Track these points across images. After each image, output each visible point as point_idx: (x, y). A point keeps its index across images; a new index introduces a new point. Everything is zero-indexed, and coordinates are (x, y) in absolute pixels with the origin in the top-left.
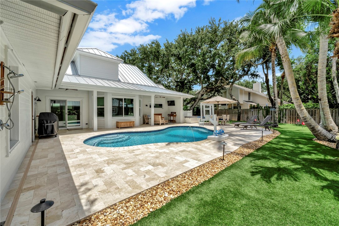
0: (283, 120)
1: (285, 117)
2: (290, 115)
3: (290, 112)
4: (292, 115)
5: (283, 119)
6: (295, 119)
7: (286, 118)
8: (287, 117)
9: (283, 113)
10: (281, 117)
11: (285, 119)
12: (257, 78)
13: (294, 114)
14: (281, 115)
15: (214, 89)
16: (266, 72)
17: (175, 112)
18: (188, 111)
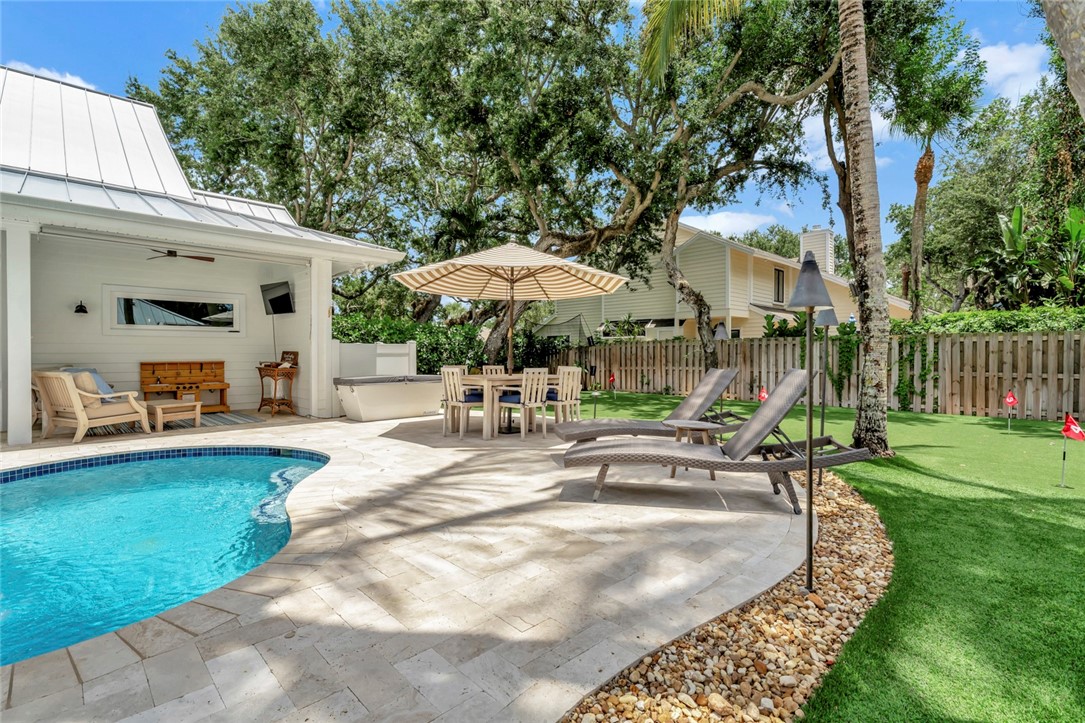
0: (923, 395)
1: (936, 380)
2: (962, 370)
3: (962, 351)
4: (968, 368)
5: (923, 390)
6: (987, 389)
7: (940, 384)
8: (945, 378)
9: (924, 356)
10: (912, 377)
11: (935, 387)
12: (796, 182)
13: (981, 362)
14: (912, 368)
15: (592, 239)
16: (841, 157)
17: (296, 354)
18: (380, 347)
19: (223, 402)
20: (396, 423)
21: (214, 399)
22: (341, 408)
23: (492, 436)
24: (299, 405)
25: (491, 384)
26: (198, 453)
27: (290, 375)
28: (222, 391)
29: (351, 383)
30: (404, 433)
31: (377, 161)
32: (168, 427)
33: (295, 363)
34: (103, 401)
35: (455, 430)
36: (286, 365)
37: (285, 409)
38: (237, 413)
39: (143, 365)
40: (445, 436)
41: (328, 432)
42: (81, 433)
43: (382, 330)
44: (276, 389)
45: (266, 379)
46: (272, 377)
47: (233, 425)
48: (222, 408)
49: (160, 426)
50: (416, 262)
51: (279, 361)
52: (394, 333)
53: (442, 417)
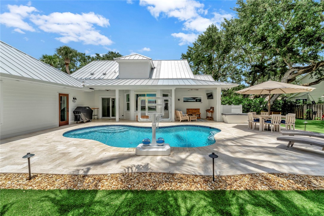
17: (213, 108)
18: (233, 106)
19: (199, 117)
20: (236, 124)
21: (198, 116)
22: (223, 120)
23: (262, 131)
24: (214, 118)
25: (262, 118)
26: (197, 126)
27: (212, 112)
28: (199, 115)
29: (225, 115)
30: (238, 127)
31: (232, 56)
32: (192, 121)
33: (213, 109)
34: (183, 116)
35: (252, 128)
36: (212, 110)
37: (211, 119)
38: (202, 119)
39: (187, 109)
40: (249, 129)
41: (221, 125)
42: (180, 121)
43: (233, 100)
44: (209, 115)
45: (207, 112)
46: (209, 112)
47: (202, 121)
48: (200, 118)
49: (191, 120)
50: (244, 80)
51: (210, 109)
52: (237, 101)
53: (248, 124)
